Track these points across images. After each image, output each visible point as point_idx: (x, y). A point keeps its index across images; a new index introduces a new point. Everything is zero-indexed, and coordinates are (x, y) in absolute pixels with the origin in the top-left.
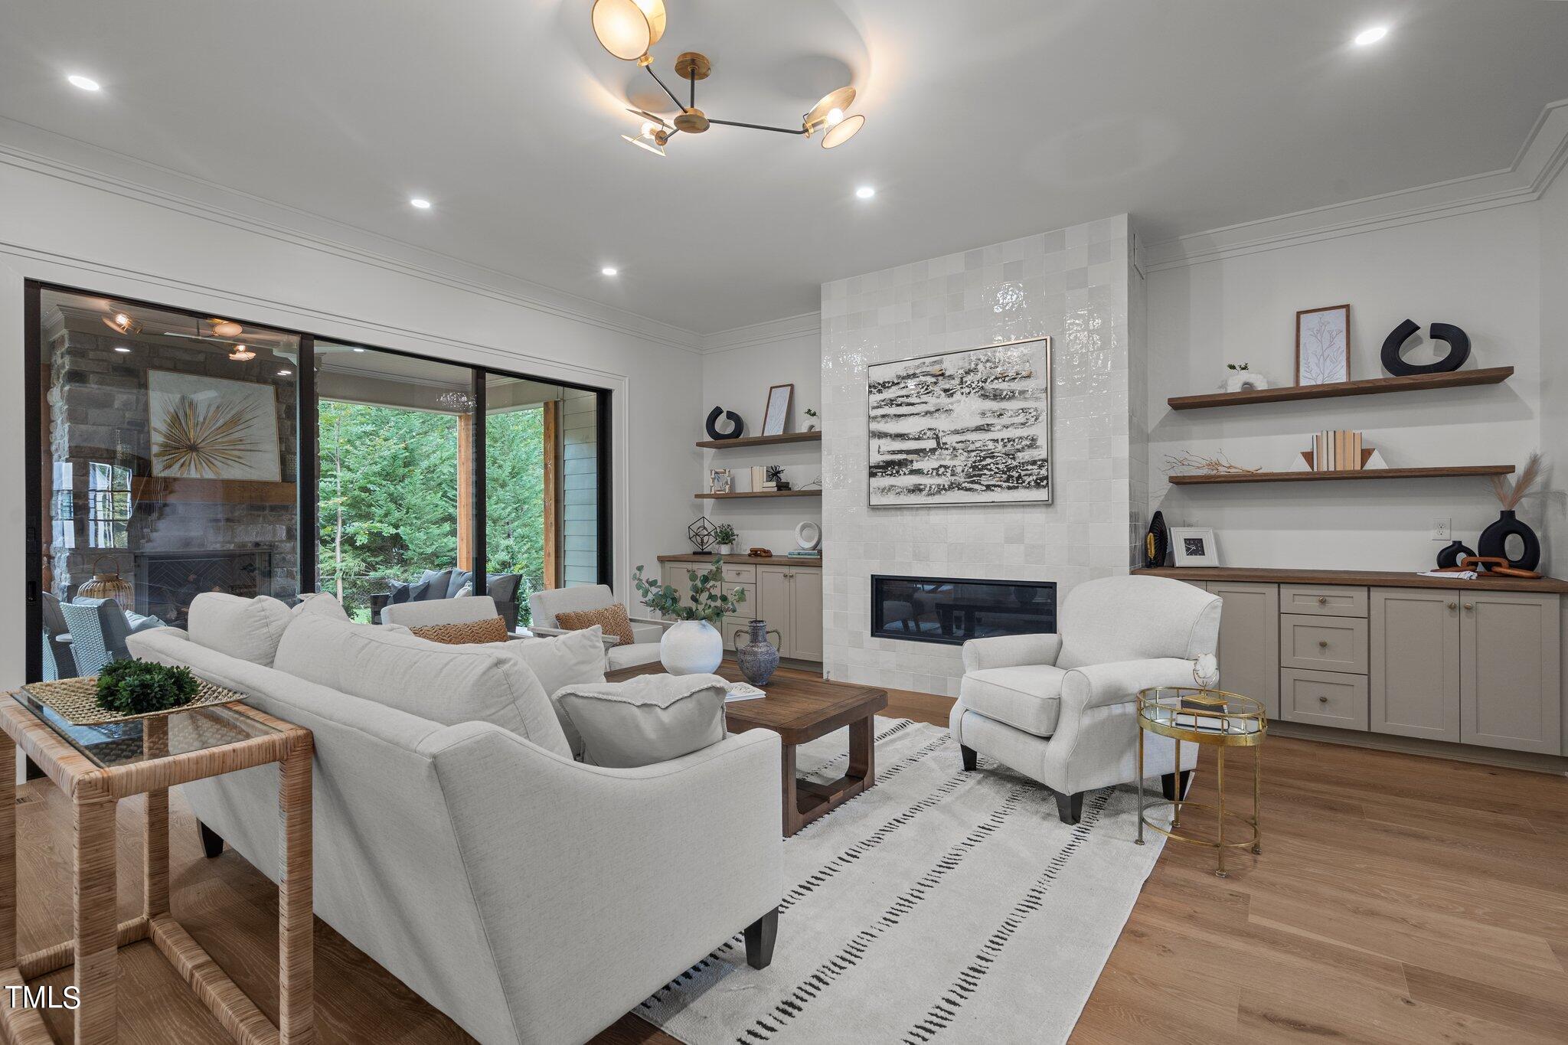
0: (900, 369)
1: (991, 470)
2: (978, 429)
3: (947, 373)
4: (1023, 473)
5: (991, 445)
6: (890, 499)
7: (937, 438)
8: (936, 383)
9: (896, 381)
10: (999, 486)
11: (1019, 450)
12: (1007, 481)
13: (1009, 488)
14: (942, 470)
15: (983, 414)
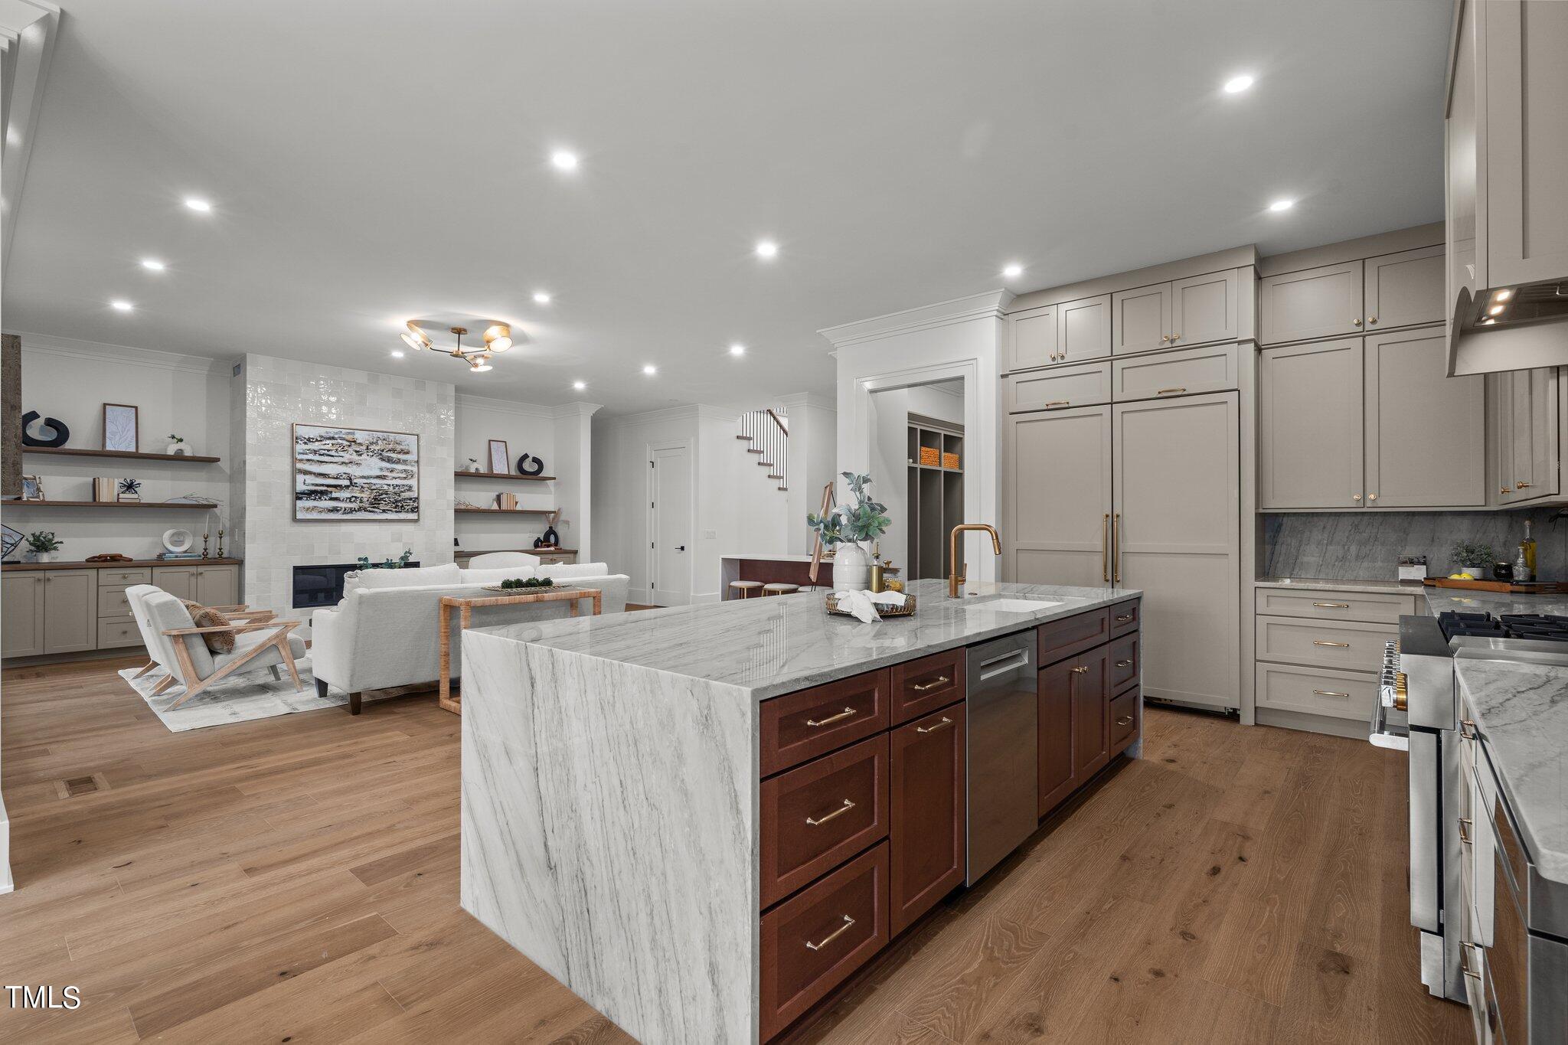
0: (322, 432)
1: (385, 501)
2: (378, 477)
3: (358, 442)
4: (404, 504)
5: (386, 487)
6: (315, 516)
7: (350, 479)
8: (349, 446)
9: (319, 439)
10: (390, 510)
11: (402, 492)
12: (395, 508)
13: (396, 512)
14: (353, 499)
15: (381, 469)
